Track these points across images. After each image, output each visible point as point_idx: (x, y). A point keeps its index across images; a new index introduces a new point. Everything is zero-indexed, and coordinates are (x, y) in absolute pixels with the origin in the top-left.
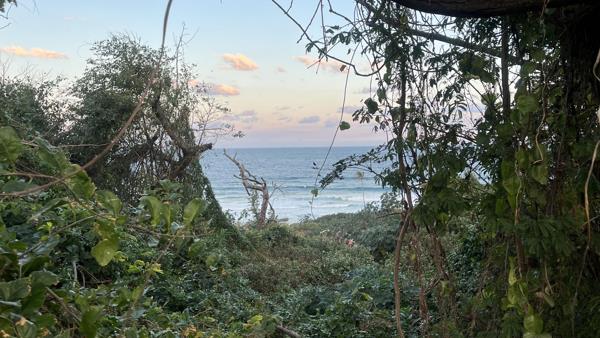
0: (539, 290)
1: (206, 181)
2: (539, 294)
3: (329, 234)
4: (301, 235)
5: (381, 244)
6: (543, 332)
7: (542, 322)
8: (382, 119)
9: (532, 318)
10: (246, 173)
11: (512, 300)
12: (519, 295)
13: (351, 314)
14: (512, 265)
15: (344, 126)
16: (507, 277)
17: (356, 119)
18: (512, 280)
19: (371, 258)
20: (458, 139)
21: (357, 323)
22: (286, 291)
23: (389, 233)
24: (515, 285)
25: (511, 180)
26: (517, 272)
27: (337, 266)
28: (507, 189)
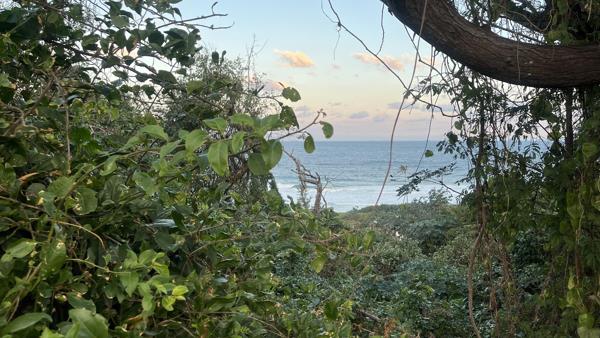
0: (592, 294)
2: (592, 297)
5: (429, 237)
6: (594, 327)
7: (593, 319)
8: (462, 150)
9: (585, 316)
11: (570, 301)
12: (576, 297)
14: (571, 274)
16: (567, 284)
18: (571, 286)
19: (419, 250)
21: (421, 310)
24: (573, 290)
25: (574, 207)
26: (575, 279)
27: (387, 257)
28: (570, 213)
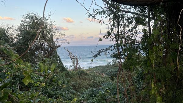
1: (59, 57)
2: (161, 90)
3: (97, 72)
4: (88, 72)
5: (113, 75)
6: (162, 101)
7: (162, 98)
8: (112, 38)
9: (159, 97)
10: (71, 54)
11: (153, 92)
12: (155, 90)
13: (104, 97)
14: (152, 82)
15: (101, 40)
16: (151, 85)
17: (104, 37)
18: (153, 86)
19: (110, 79)
20: (136, 43)
21: (106, 100)
22: (84, 90)
23: (115, 71)
24: (154, 88)
25: (152, 56)
26: (154, 83)
27: (99, 82)
28: (151, 58)
